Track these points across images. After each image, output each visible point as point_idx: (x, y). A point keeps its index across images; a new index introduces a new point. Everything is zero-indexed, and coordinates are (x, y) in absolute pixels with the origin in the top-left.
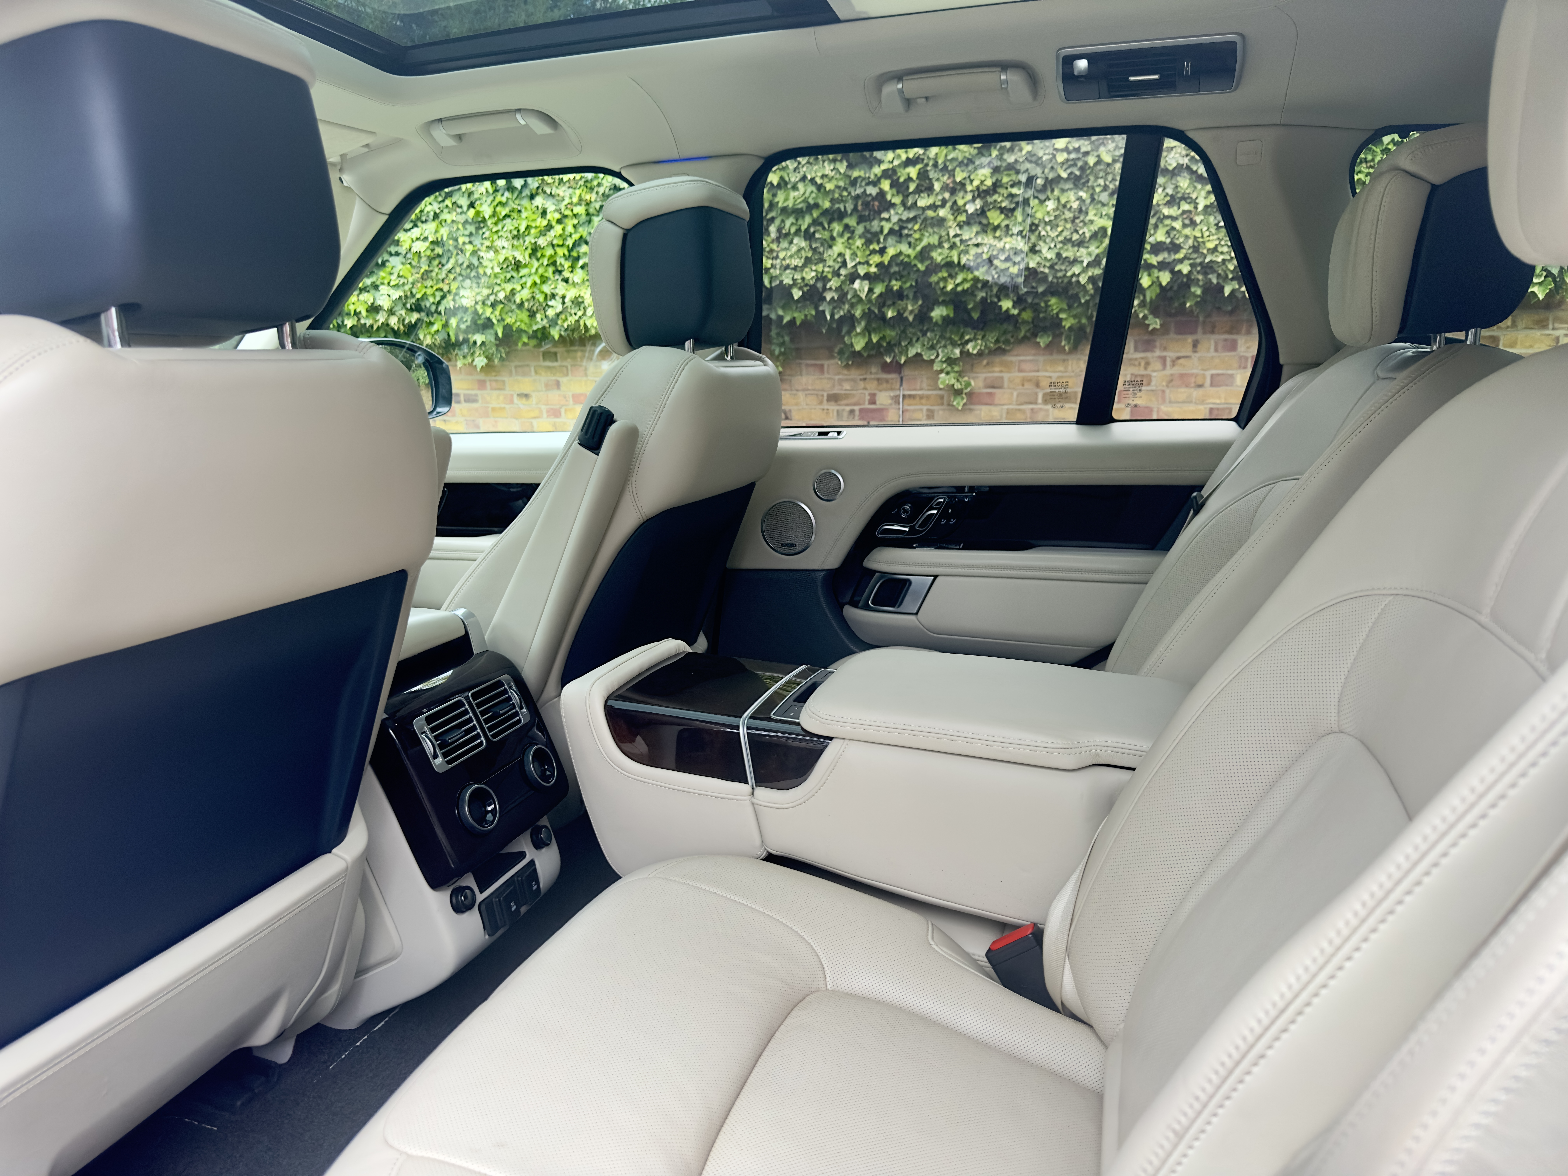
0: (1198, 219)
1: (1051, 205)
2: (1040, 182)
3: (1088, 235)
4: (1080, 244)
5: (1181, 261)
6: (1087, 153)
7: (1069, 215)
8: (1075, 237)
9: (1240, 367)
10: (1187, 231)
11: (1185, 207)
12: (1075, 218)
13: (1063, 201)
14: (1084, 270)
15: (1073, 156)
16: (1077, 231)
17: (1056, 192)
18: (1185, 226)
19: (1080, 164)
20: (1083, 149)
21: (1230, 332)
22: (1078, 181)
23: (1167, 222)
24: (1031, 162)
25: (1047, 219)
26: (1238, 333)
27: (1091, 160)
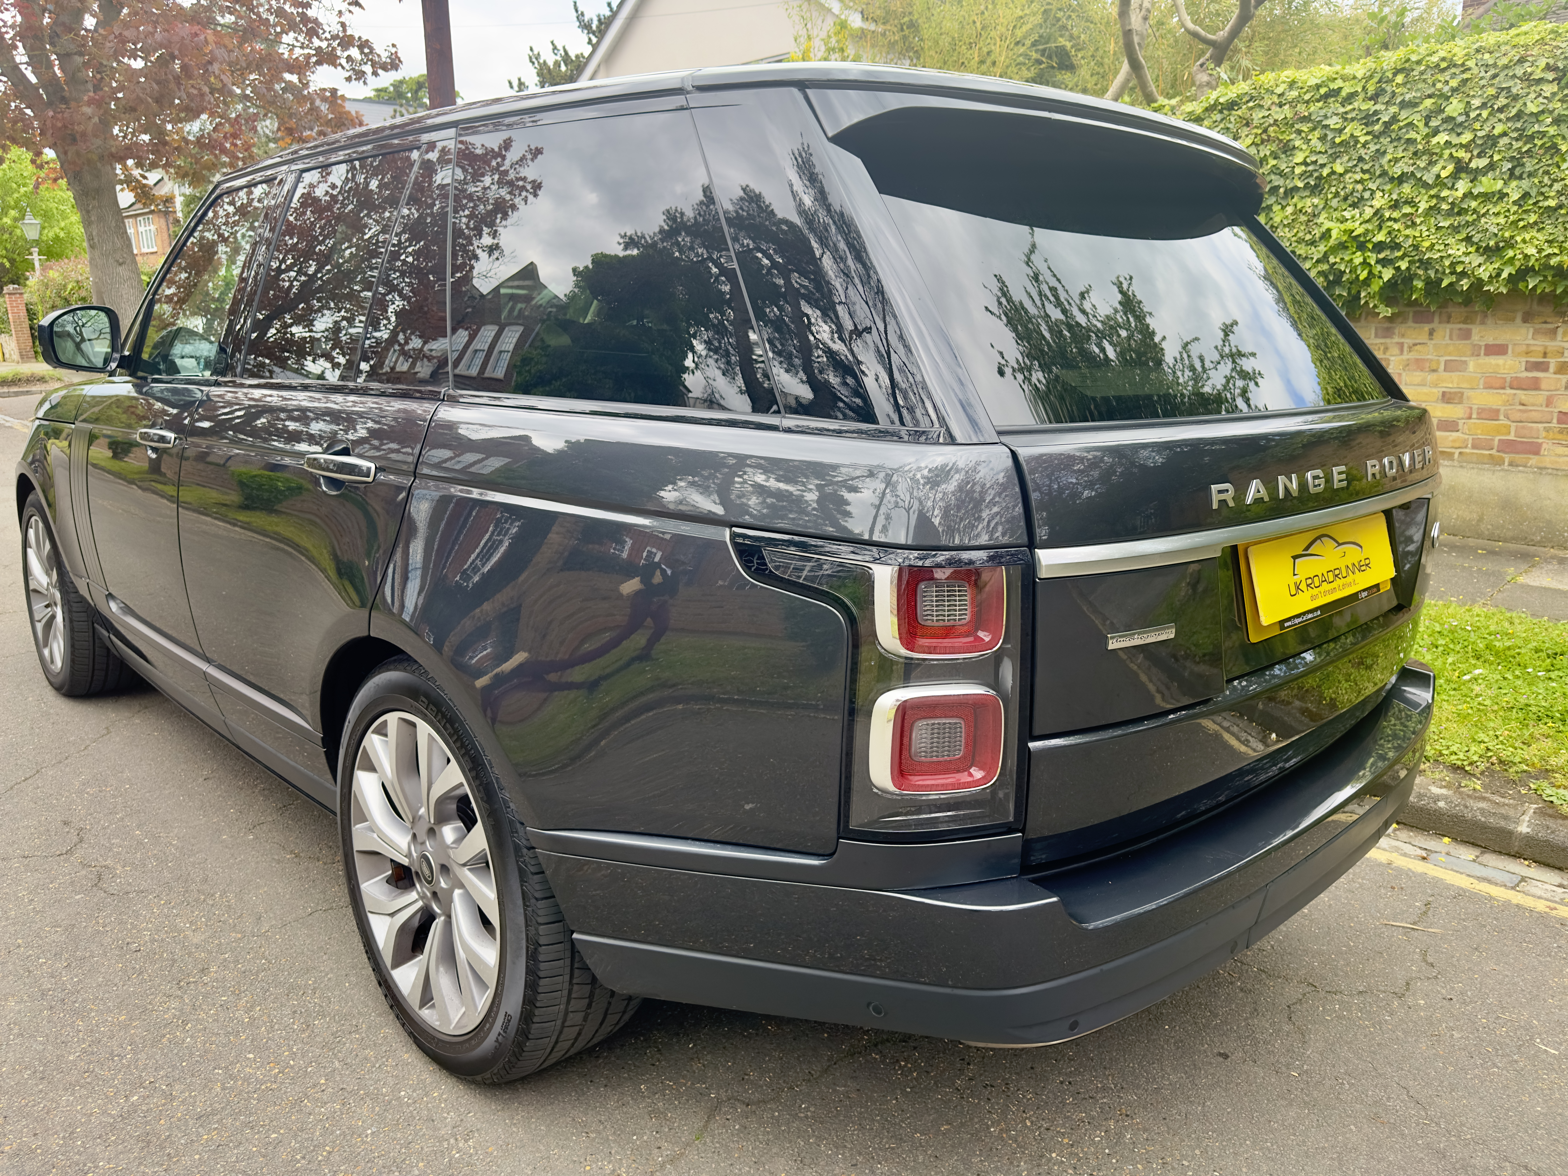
0: (1418, 221)
1: (1290, 210)
2: (1282, 190)
3: (1317, 236)
4: (1313, 243)
5: (1402, 258)
6: (1323, 166)
7: (1303, 218)
8: (1308, 237)
9: (1473, 355)
10: (1408, 232)
11: (1407, 210)
12: (1309, 221)
13: (1299, 207)
14: (1315, 265)
15: (1311, 168)
16: (1310, 232)
17: (1295, 200)
18: (1407, 227)
19: (1316, 174)
20: (1320, 162)
21: (1465, 322)
22: (1315, 189)
23: (1390, 223)
24: (1275, 174)
25: (1286, 222)
26: (1472, 323)
27: (1325, 172)
